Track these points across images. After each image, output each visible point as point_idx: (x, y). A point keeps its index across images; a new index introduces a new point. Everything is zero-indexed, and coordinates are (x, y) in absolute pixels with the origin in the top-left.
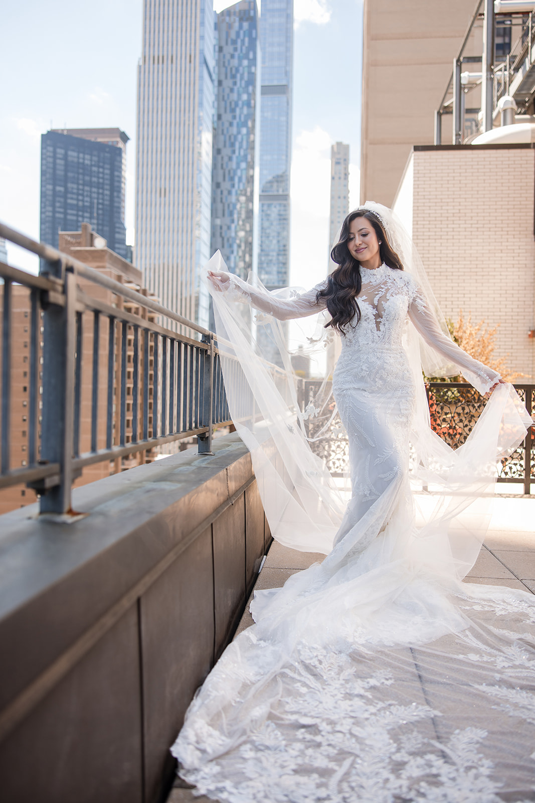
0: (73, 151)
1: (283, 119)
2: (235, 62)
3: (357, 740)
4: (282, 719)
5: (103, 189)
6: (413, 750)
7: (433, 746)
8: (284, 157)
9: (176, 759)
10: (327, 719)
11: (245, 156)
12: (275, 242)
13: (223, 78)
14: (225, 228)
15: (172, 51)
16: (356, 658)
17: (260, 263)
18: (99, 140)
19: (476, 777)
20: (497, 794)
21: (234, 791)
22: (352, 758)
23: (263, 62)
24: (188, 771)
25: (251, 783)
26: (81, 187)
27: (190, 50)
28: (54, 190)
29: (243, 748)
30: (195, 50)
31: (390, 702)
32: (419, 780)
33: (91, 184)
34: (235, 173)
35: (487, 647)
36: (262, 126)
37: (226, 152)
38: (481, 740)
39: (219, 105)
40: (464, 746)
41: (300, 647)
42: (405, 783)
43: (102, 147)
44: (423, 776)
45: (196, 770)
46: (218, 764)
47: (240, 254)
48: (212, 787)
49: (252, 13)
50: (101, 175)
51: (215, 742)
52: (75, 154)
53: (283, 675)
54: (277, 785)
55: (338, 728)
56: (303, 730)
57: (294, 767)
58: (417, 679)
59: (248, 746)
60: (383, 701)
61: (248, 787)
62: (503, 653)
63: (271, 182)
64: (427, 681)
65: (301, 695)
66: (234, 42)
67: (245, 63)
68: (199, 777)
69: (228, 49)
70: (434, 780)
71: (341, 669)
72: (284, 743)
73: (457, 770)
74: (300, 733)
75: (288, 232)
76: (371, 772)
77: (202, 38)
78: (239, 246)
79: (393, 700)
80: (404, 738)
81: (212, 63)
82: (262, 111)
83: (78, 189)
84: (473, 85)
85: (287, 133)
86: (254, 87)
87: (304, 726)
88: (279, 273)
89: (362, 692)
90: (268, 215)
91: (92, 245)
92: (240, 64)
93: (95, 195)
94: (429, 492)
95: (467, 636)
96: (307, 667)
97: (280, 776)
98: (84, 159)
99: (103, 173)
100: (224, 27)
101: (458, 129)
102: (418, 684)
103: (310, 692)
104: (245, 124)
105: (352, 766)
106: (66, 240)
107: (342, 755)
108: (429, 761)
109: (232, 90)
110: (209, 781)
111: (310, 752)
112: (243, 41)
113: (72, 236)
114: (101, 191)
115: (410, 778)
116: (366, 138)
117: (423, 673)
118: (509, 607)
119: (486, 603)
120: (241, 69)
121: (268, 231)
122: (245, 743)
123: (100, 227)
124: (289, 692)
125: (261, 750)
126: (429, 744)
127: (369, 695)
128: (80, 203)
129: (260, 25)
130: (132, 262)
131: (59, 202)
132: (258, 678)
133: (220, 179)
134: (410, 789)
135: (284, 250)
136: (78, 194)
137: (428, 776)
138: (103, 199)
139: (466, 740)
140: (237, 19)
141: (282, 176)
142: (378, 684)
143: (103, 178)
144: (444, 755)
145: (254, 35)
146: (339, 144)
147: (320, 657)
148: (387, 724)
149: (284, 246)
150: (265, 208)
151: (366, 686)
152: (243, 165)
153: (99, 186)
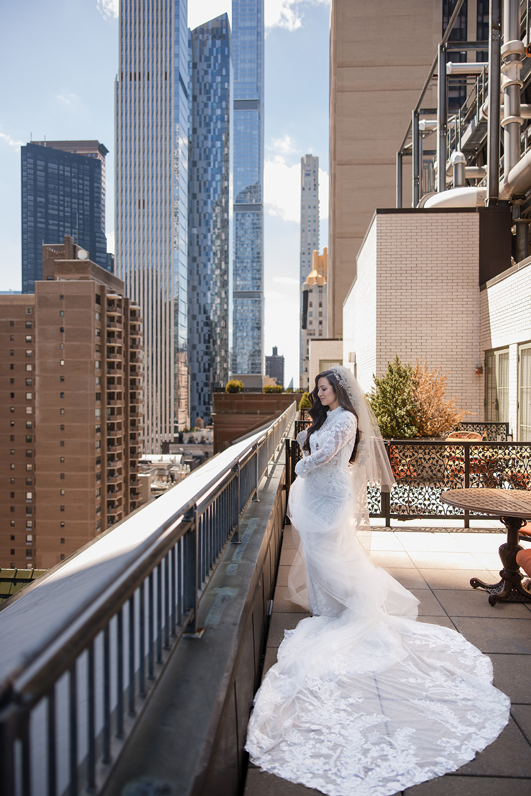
0: (53, 163)
1: (255, 132)
2: (209, 78)
3: (344, 738)
4: (301, 727)
5: (83, 200)
6: (374, 742)
7: (385, 739)
8: (257, 169)
9: (248, 753)
10: (327, 725)
11: (220, 168)
12: (249, 249)
13: (197, 93)
14: (201, 237)
15: (148, 68)
16: (341, 684)
17: (236, 270)
18: (78, 152)
19: (407, 755)
20: (416, 764)
21: (281, 768)
22: (341, 748)
23: (236, 78)
24: (255, 759)
25: (289, 764)
26: (61, 198)
27: (166, 67)
28: (35, 201)
29: (281, 745)
30: (170, 67)
31: (361, 713)
32: (376, 758)
33: (71, 195)
34: (210, 185)
35: (420, 673)
36: (235, 139)
37: (202, 164)
38: (411, 735)
39: (193, 119)
40: (402, 738)
41: (306, 679)
42: (369, 760)
43: (81, 159)
44: (379, 756)
45: (259, 758)
46: (269, 754)
47: (217, 261)
48: (269, 767)
49: (224, 32)
50: (81, 186)
51: (267, 742)
52: (55, 166)
53: (298, 698)
54: (303, 764)
55: (333, 731)
56: (313, 733)
57: (311, 754)
58: (377, 697)
59: (284, 744)
60: (357, 713)
61: (288, 766)
62: (430, 676)
63: (244, 193)
64: (383, 699)
65: (310, 711)
66: (208, 59)
67: (219, 79)
68: (261, 762)
69: (202, 66)
70: (384, 758)
71: (332, 693)
72: (304, 741)
73: (397, 752)
74: (312, 735)
75: (262, 240)
76: (352, 755)
77: (177, 55)
78: (215, 254)
79: (363, 712)
80: (369, 735)
81: (186, 79)
82: (235, 125)
83: (59, 200)
84: (429, 132)
85: (259, 146)
86: (228, 102)
87: (313, 731)
88: (253, 279)
89: (345, 707)
90: (243, 224)
91: (75, 257)
92: (214, 81)
93: (75, 206)
94: (392, 528)
95: (409, 665)
96: (311, 692)
97: (304, 760)
98: (64, 171)
99: (83, 184)
100: (197, 43)
101: (416, 173)
102: (377, 701)
103: (315, 709)
104: (219, 138)
105: (341, 752)
106: (50, 252)
107: (336, 746)
108: (383, 747)
109: (206, 105)
110: (267, 764)
111: (318, 745)
112: (216, 58)
113: (54, 248)
114: (81, 202)
115: (372, 757)
116: (335, 159)
117: (381, 694)
118: (438, 641)
119: (424, 638)
120: (214, 84)
121: (242, 239)
122: (282, 742)
123: (81, 237)
124: (302, 710)
125: (291, 746)
126: (382, 738)
127: (349, 709)
128: (61, 214)
129: (232, 42)
130: (112, 270)
131: (40, 212)
132: (283, 700)
133: (196, 190)
134: (372, 763)
135: (258, 258)
136: (59, 205)
137: (382, 756)
138: (83, 210)
139: (403, 735)
140: (210, 37)
141: (255, 187)
142: (354, 702)
143: (83, 189)
144: (391, 744)
145: (226, 53)
146: (309, 156)
147: (319, 686)
148: (360, 728)
149: (258, 253)
150: (239, 217)
151: (347, 703)
152: (218, 177)
153: (79, 197)
